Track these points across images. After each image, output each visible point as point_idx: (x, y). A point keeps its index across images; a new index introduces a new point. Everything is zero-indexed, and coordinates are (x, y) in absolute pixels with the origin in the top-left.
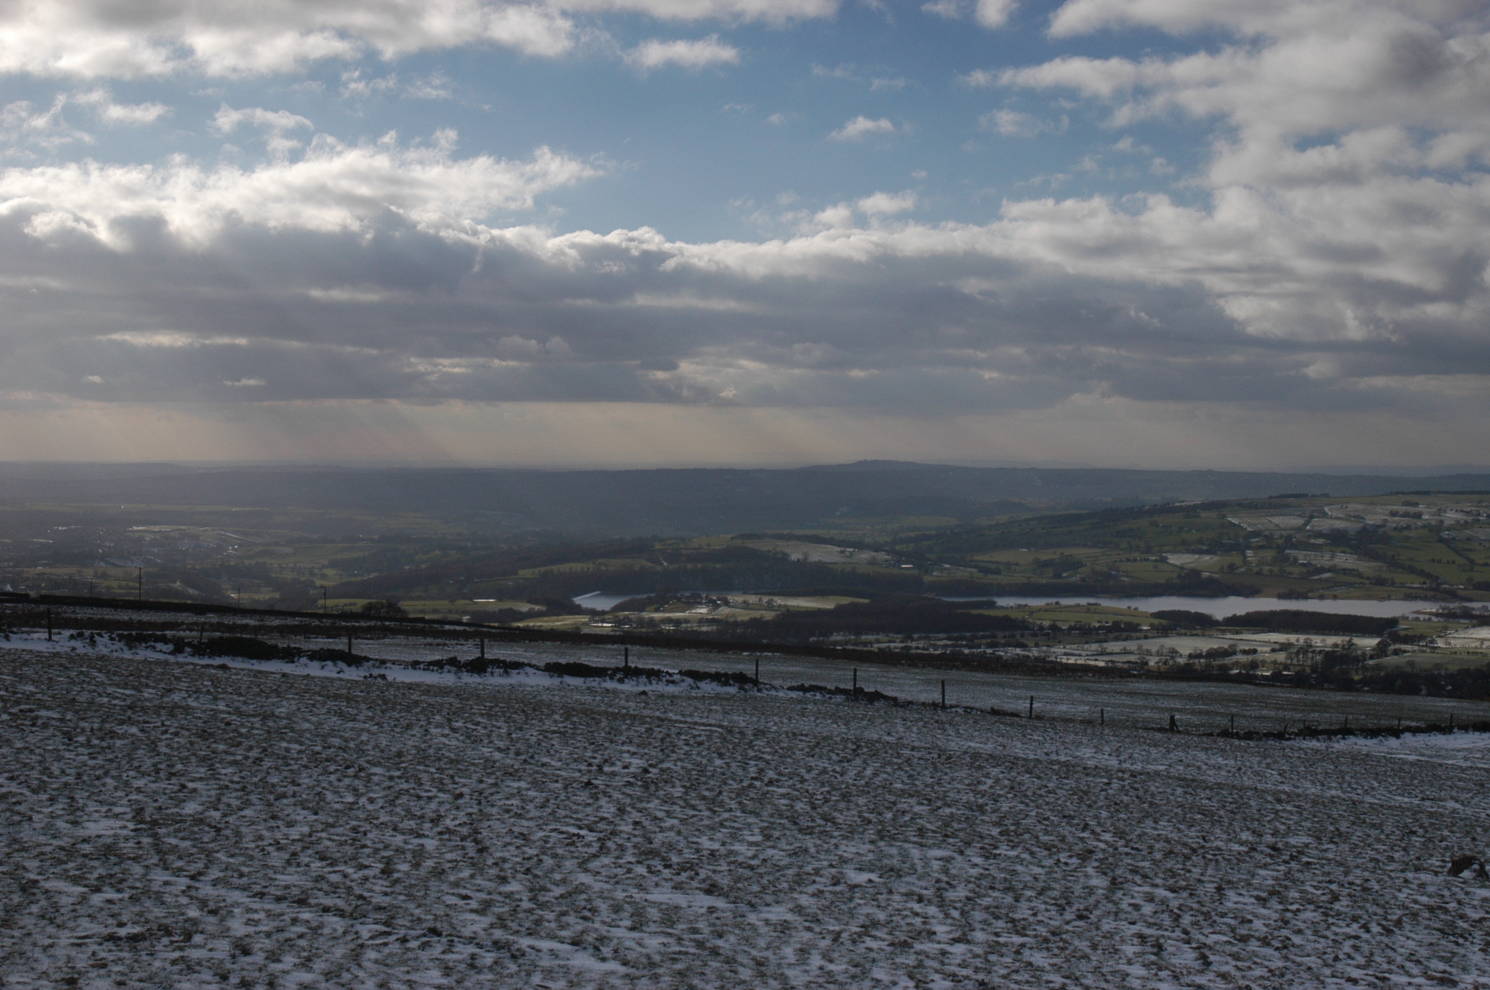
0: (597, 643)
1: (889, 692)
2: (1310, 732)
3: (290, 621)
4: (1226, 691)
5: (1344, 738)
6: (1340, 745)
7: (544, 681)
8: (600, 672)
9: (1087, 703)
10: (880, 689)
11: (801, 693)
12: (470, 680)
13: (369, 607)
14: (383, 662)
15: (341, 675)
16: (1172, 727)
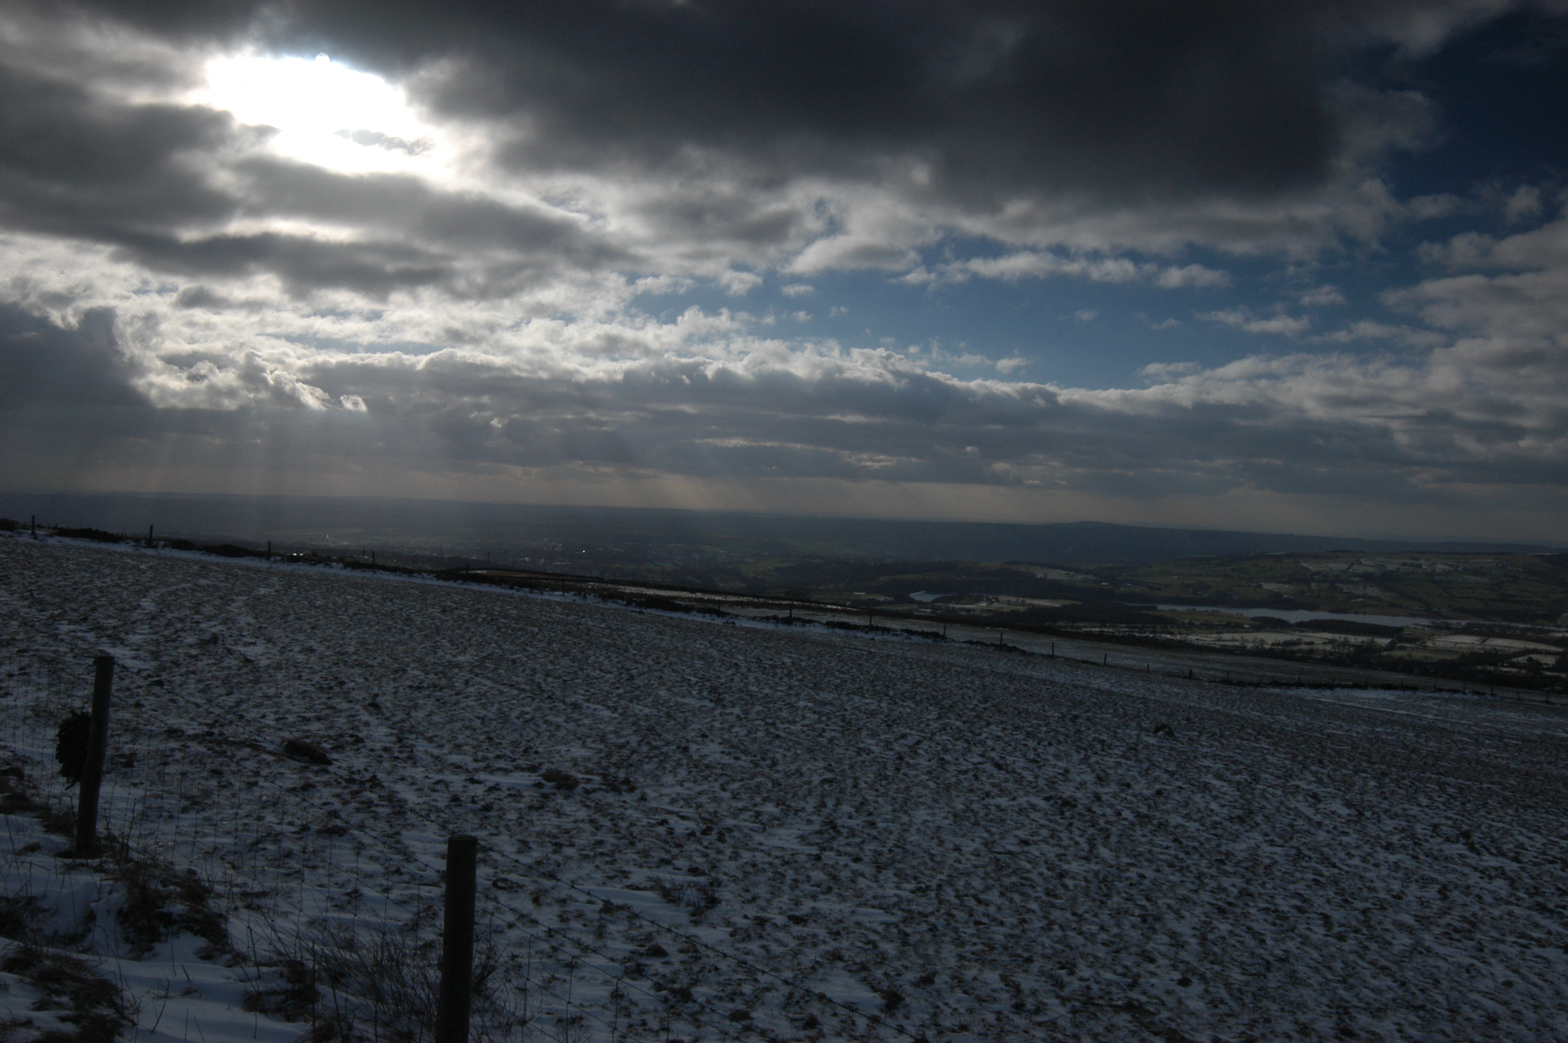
1: (1022, 647)
2: (1276, 684)
5: (1297, 689)
7: (824, 630)
8: (856, 628)
10: (1016, 645)
12: (782, 627)
14: (737, 616)
15: (711, 621)
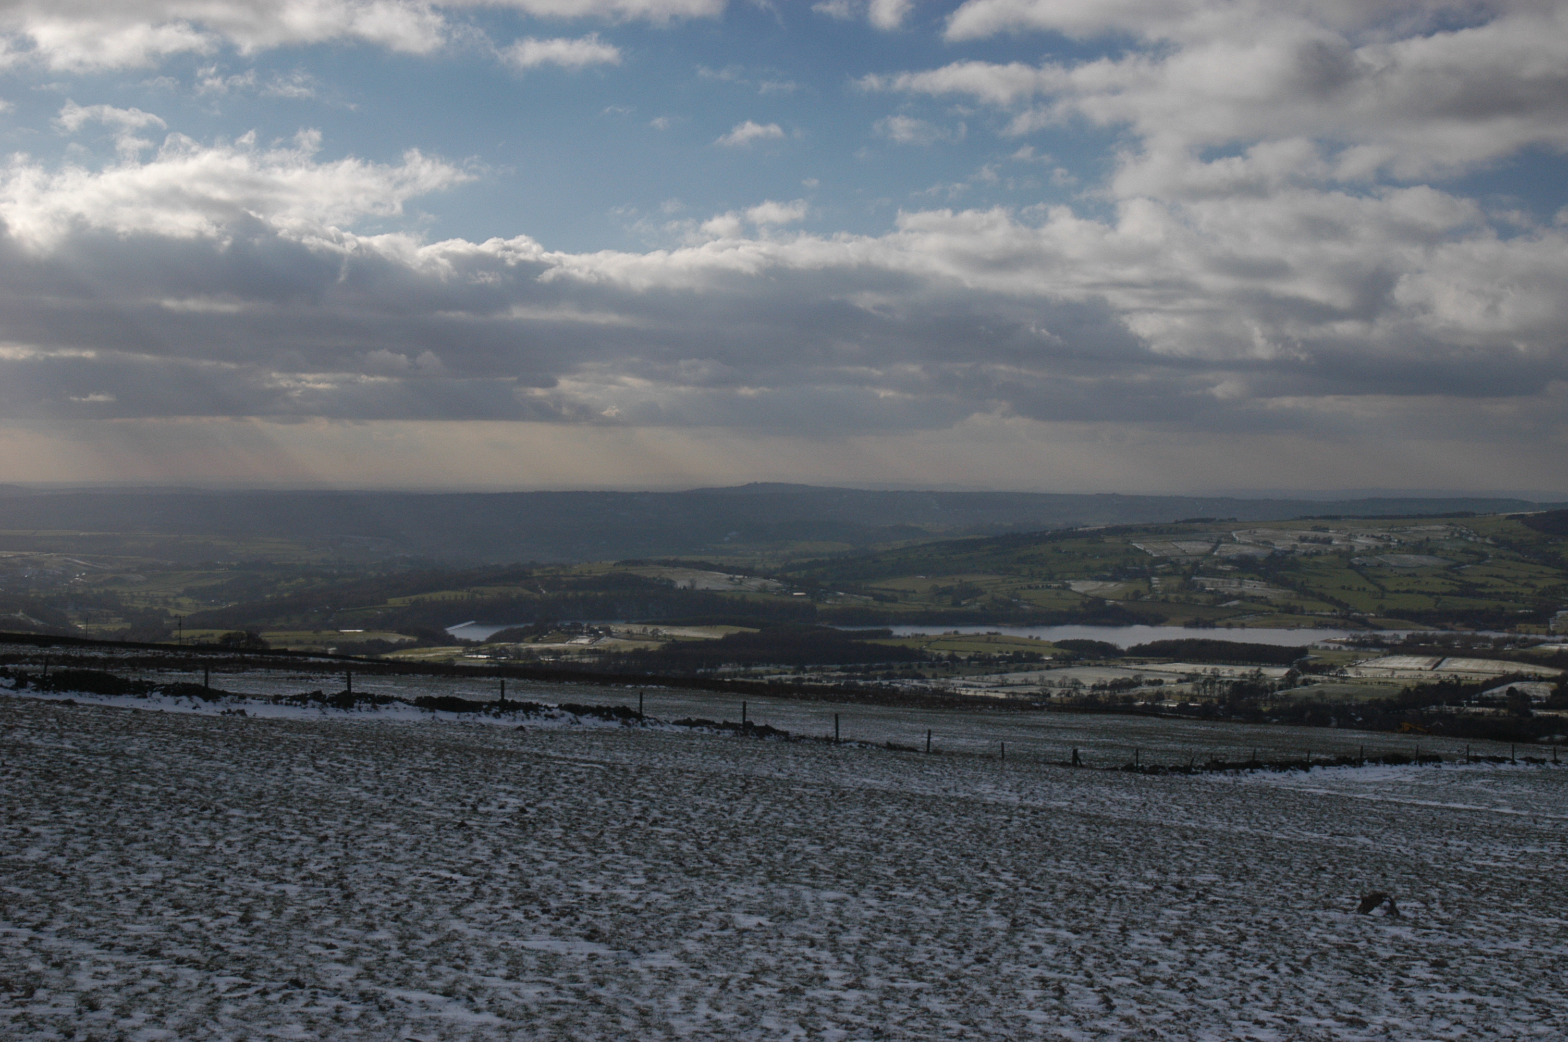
0: (472, 676)
1: (780, 726)
2: (1217, 766)
3: (142, 654)
4: (1131, 724)
5: (1252, 772)
6: (1248, 779)
7: (414, 716)
8: (474, 707)
9: (987, 737)
10: (770, 723)
11: (688, 728)
12: (336, 715)
13: (227, 639)
14: (242, 697)
15: (197, 711)
16: (1076, 761)
